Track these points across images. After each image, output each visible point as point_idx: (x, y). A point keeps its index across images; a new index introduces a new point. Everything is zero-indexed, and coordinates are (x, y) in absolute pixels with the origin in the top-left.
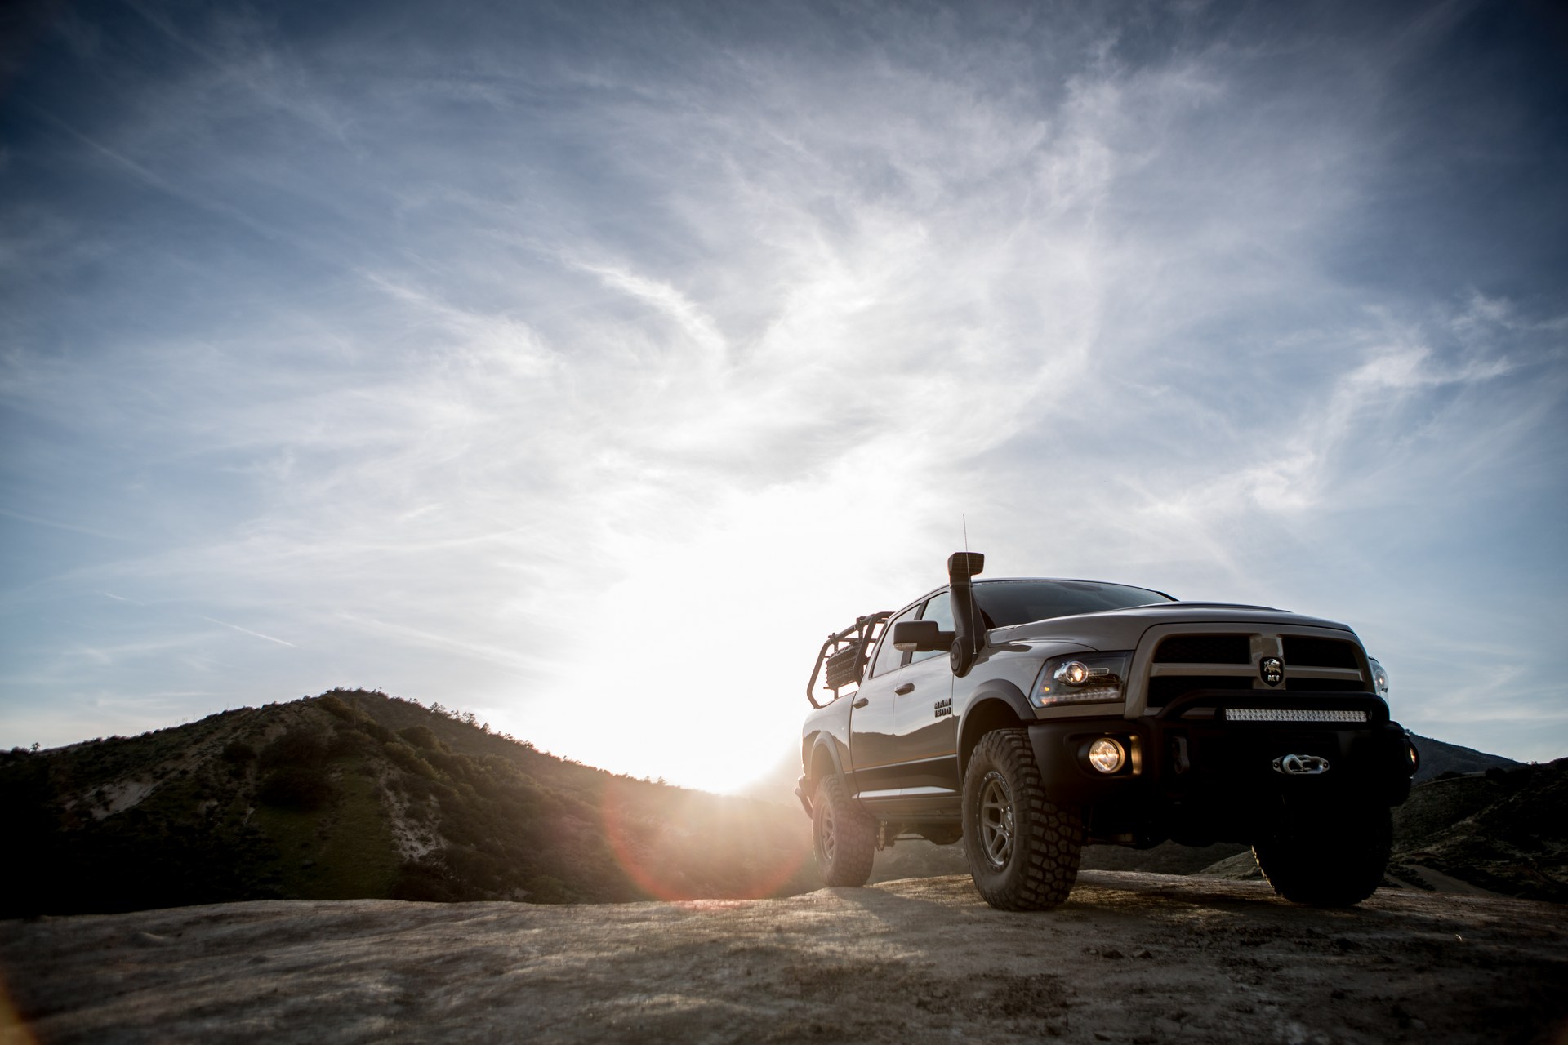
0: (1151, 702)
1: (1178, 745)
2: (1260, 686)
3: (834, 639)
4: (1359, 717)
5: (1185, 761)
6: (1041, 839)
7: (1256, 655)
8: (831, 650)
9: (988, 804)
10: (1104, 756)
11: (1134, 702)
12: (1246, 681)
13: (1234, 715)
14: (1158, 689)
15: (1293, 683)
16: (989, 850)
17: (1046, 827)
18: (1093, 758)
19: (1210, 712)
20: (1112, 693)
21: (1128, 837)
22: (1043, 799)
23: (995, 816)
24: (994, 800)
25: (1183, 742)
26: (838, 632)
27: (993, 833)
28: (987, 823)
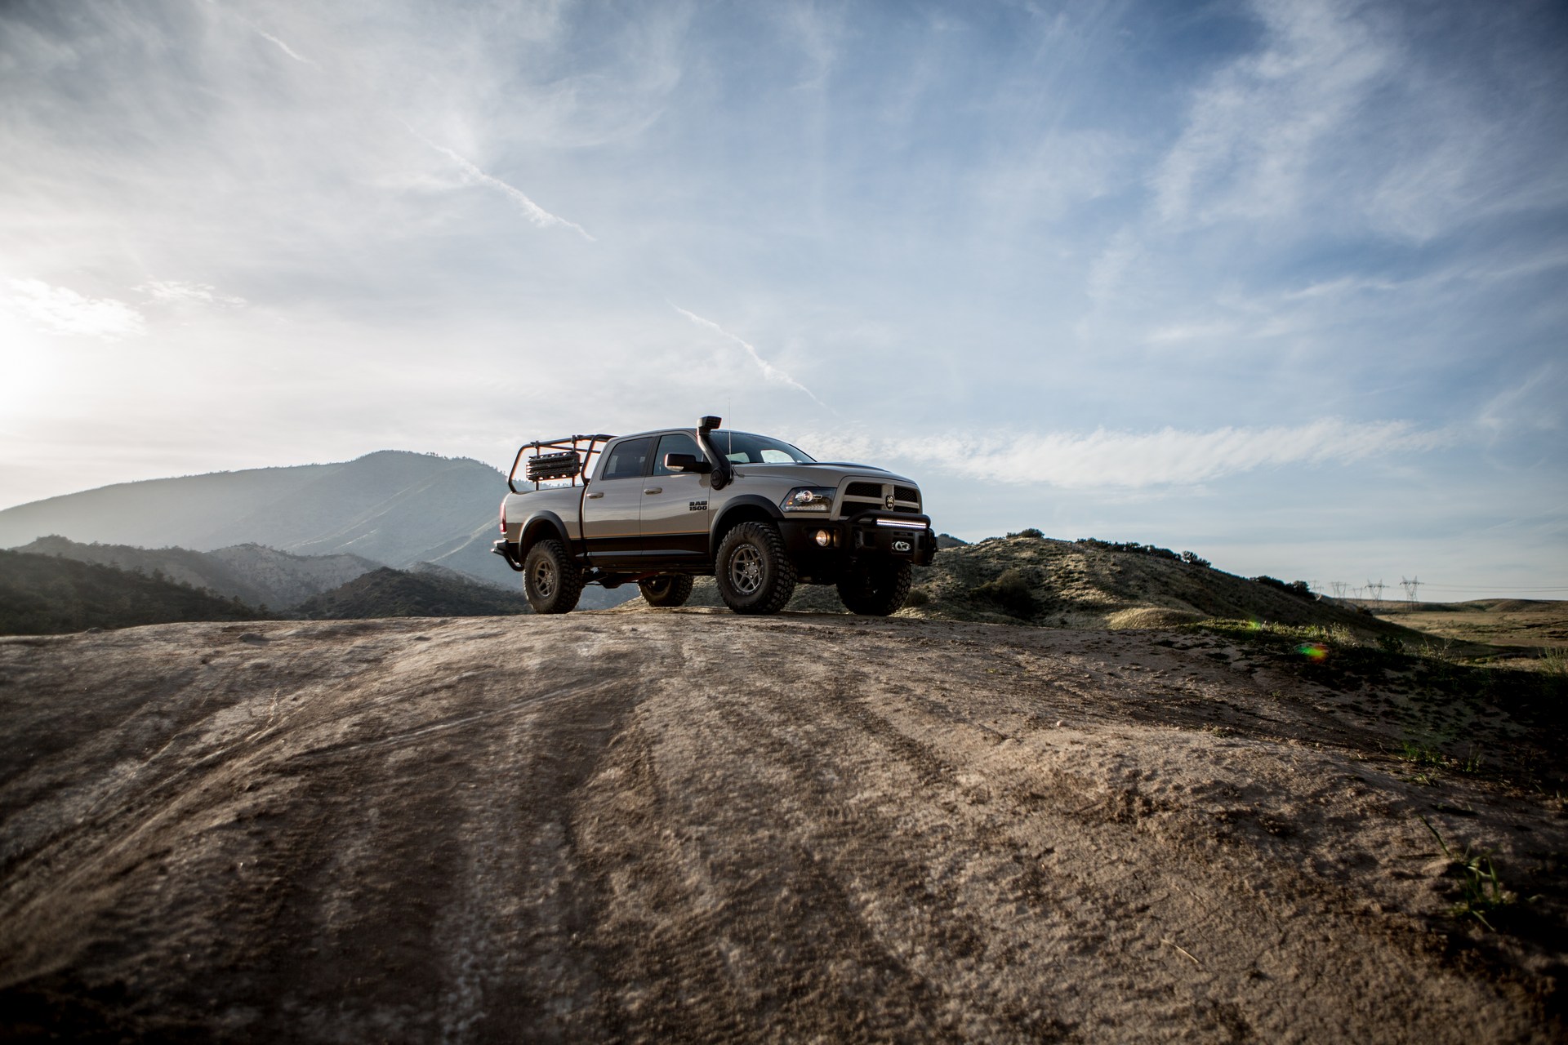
0: (842, 514)
1: (858, 536)
2: (884, 509)
3: (537, 445)
4: (922, 526)
5: (862, 543)
6: (782, 579)
7: (884, 494)
8: (533, 452)
9: (736, 561)
10: (822, 538)
11: (835, 514)
12: (878, 506)
13: (881, 522)
14: (847, 508)
15: (897, 508)
16: (738, 585)
17: (785, 572)
18: (819, 538)
19: (870, 520)
20: (823, 508)
21: (808, 579)
22: (784, 559)
23: (741, 567)
24: (741, 558)
25: (861, 533)
26: (541, 440)
27: (739, 577)
28: (735, 571)
